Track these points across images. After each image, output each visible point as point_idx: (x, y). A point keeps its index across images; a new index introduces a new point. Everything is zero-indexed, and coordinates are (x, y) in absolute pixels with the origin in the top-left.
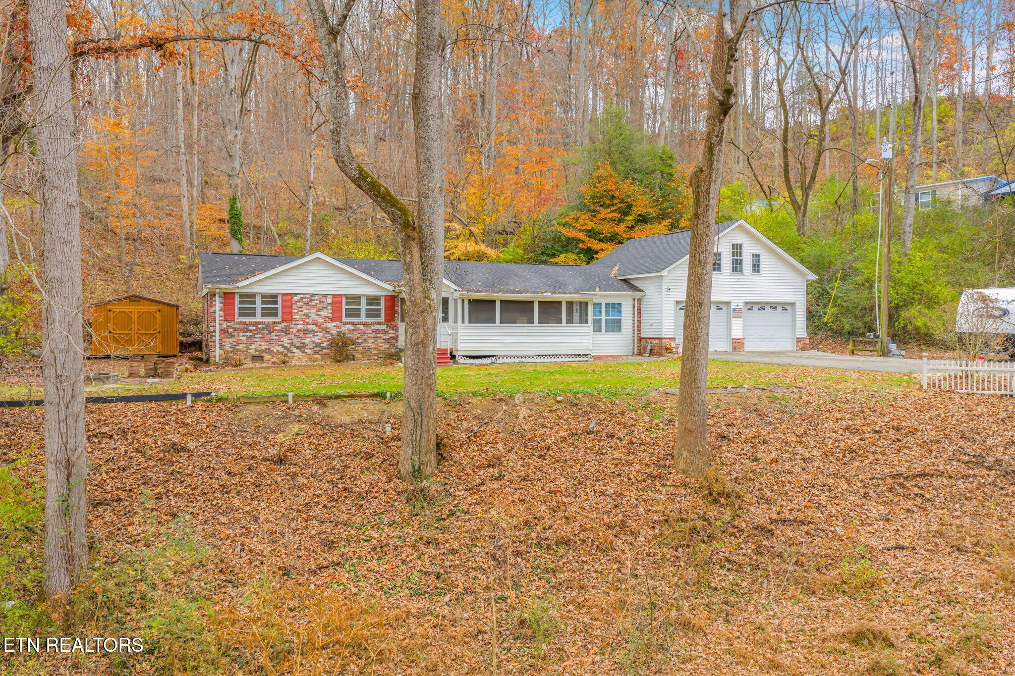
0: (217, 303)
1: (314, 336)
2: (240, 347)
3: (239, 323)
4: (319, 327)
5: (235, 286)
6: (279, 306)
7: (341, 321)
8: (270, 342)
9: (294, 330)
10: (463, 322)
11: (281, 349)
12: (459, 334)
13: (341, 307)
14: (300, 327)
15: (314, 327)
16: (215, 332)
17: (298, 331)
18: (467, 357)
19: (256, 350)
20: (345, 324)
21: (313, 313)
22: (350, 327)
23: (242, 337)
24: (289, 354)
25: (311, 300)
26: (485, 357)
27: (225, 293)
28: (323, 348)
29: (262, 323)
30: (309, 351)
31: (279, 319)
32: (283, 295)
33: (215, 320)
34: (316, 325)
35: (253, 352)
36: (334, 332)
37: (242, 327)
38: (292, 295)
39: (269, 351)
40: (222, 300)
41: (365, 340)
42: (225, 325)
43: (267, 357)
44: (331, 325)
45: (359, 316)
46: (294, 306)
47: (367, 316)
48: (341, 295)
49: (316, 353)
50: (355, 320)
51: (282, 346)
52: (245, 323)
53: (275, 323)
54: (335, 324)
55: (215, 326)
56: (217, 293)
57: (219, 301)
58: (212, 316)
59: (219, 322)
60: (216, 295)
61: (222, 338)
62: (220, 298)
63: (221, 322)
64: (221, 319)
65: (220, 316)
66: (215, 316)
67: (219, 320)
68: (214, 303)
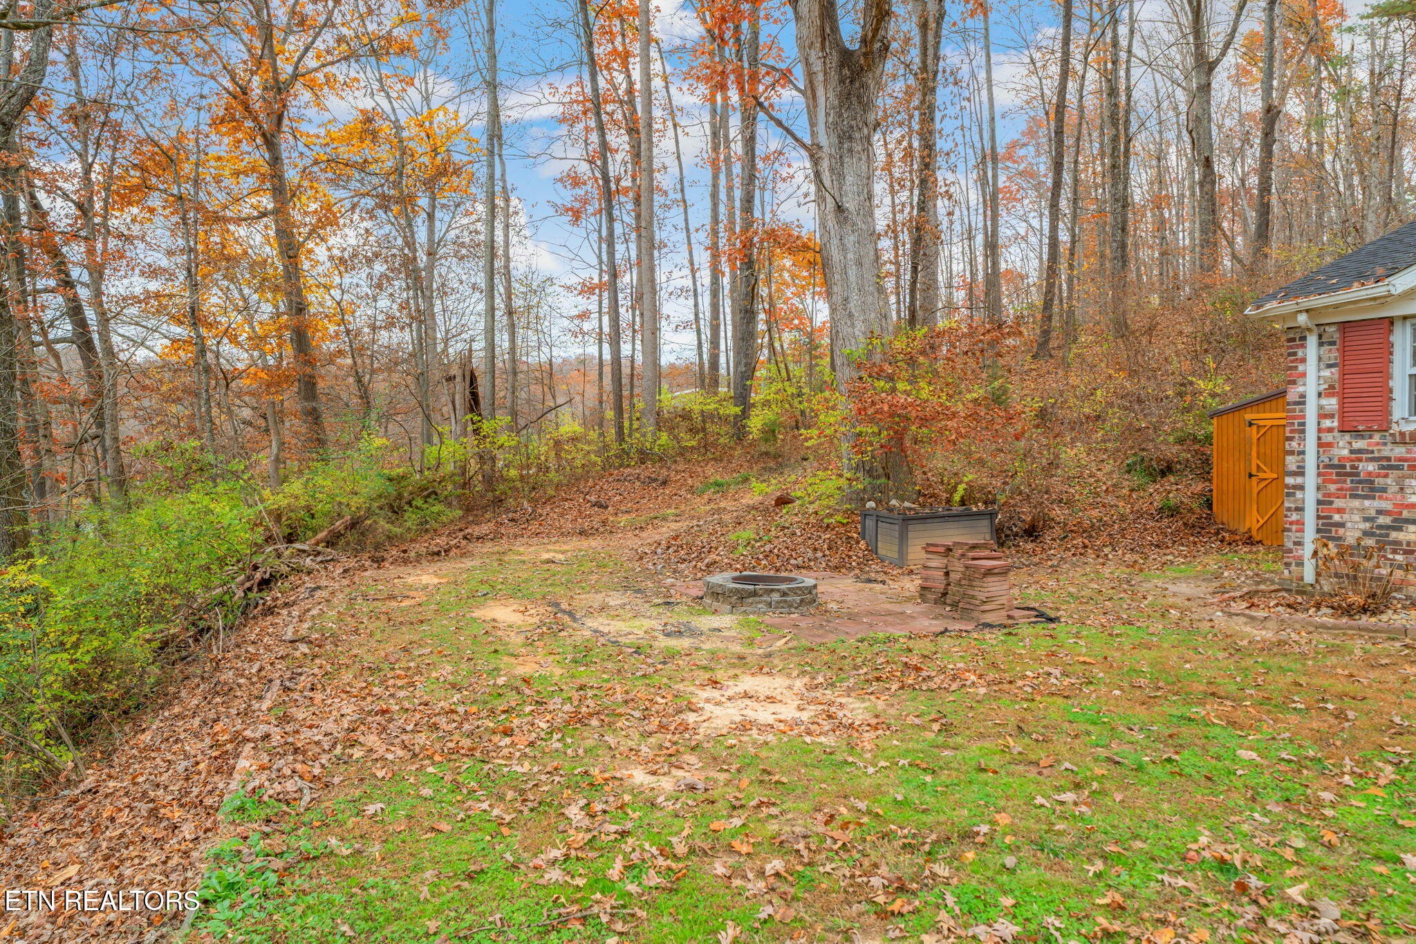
0: (1311, 366)
2: (1410, 534)
3: (1403, 439)
5: (1381, 289)
27: (1344, 326)
33: (1302, 430)
40: (1334, 355)
42: (1342, 448)
55: (1303, 453)
56: (1309, 330)
57: (1320, 359)
58: (1294, 418)
59: (1319, 438)
60: (1309, 338)
61: (1329, 495)
62: (1327, 347)
63: (1327, 438)
64: (1327, 423)
65: (1322, 416)
66: (1304, 417)
67: (1320, 430)
68: (1301, 368)
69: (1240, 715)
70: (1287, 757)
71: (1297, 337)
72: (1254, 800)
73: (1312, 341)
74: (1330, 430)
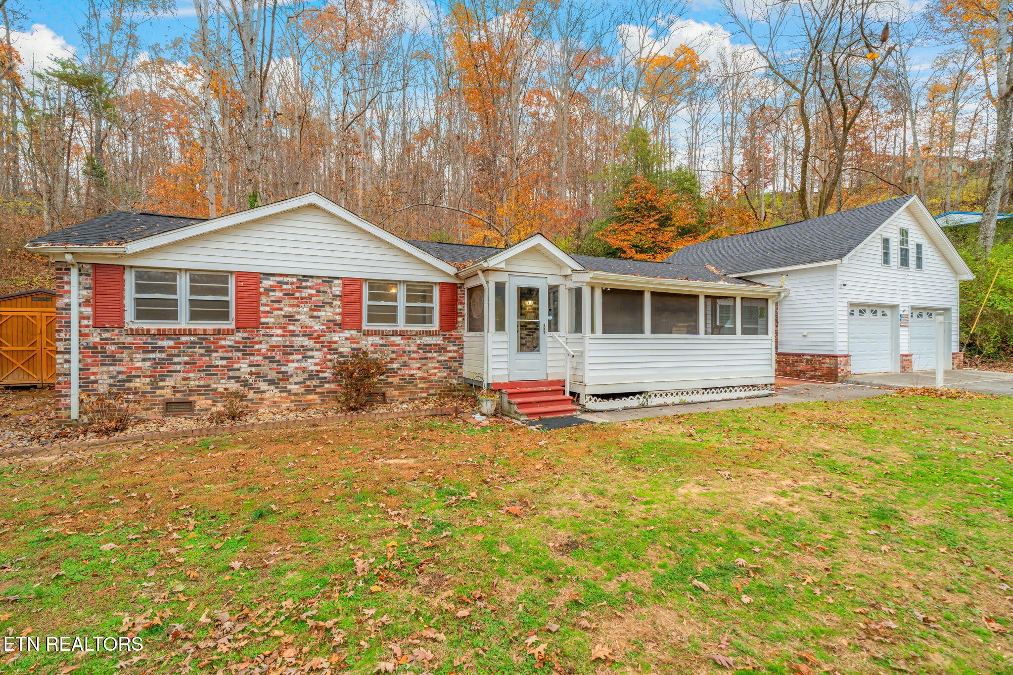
0: (74, 287)
1: (305, 357)
2: (137, 383)
3: (132, 332)
4: (317, 340)
5: (119, 249)
6: (231, 297)
7: (359, 329)
8: (209, 370)
9: (263, 347)
10: (593, 331)
11: (233, 386)
12: (588, 354)
13: (360, 303)
14: (275, 340)
15: (306, 341)
16: (67, 351)
17: (272, 348)
18: (598, 396)
19: (175, 389)
20: (368, 334)
21: (303, 314)
22: (377, 340)
23: (141, 362)
24: (251, 395)
25: (300, 288)
26: (627, 395)
27: (95, 266)
28: (324, 381)
29: (190, 333)
30: (294, 388)
31: (231, 325)
32: (239, 275)
33: (68, 326)
34: (309, 336)
35: (168, 394)
36: (346, 349)
37: (140, 339)
38: (256, 277)
39: (205, 391)
40: (89, 282)
41: (405, 364)
42: (95, 337)
43: (201, 402)
44: (339, 337)
45: (393, 319)
46: (264, 299)
47: (409, 320)
48: (360, 281)
49: (309, 390)
50: (386, 327)
51: (237, 379)
52: (148, 332)
53: (219, 332)
54: (347, 334)
55: (69, 340)
56: (73, 265)
57: (80, 283)
58: (62, 318)
59: (80, 331)
60: (72, 270)
61: (87, 365)
62: (84, 277)
63: (86, 331)
64: (85, 322)
65: (82, 317)
66: (69, 318)
67: (80, 326)
68: (66, 287)
69: (81, 522)
70: (134, 537)
71: (63, 269)
72: (135, 575)
73: (74, 272)
74: (87, 326)
